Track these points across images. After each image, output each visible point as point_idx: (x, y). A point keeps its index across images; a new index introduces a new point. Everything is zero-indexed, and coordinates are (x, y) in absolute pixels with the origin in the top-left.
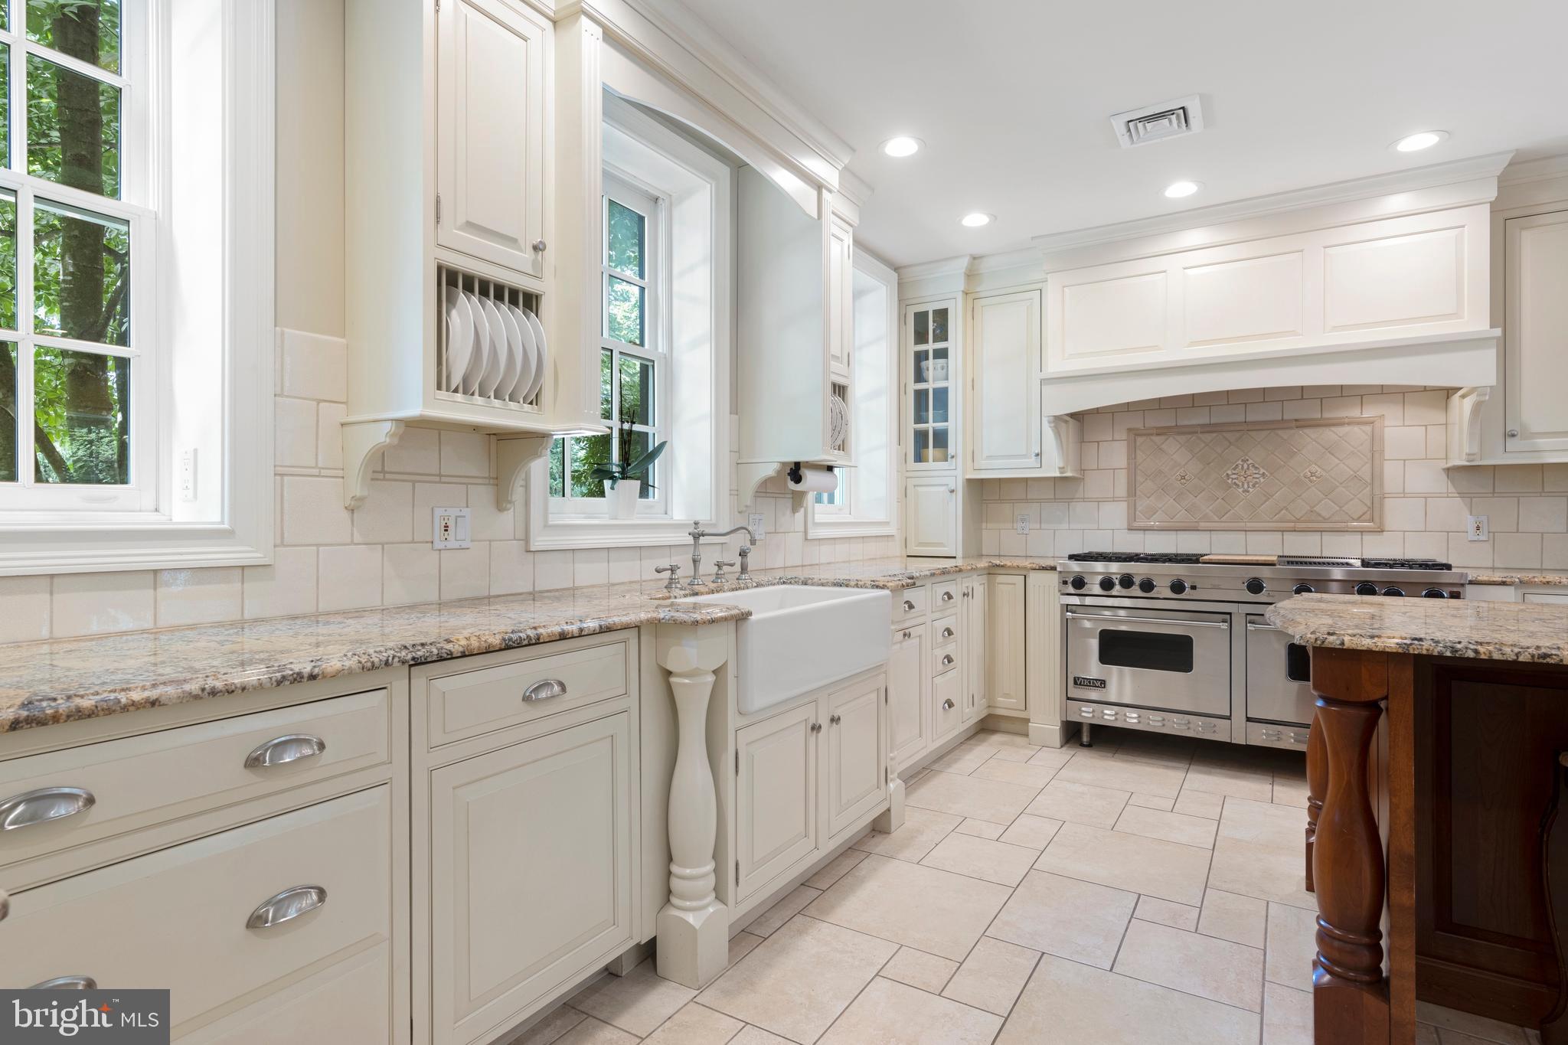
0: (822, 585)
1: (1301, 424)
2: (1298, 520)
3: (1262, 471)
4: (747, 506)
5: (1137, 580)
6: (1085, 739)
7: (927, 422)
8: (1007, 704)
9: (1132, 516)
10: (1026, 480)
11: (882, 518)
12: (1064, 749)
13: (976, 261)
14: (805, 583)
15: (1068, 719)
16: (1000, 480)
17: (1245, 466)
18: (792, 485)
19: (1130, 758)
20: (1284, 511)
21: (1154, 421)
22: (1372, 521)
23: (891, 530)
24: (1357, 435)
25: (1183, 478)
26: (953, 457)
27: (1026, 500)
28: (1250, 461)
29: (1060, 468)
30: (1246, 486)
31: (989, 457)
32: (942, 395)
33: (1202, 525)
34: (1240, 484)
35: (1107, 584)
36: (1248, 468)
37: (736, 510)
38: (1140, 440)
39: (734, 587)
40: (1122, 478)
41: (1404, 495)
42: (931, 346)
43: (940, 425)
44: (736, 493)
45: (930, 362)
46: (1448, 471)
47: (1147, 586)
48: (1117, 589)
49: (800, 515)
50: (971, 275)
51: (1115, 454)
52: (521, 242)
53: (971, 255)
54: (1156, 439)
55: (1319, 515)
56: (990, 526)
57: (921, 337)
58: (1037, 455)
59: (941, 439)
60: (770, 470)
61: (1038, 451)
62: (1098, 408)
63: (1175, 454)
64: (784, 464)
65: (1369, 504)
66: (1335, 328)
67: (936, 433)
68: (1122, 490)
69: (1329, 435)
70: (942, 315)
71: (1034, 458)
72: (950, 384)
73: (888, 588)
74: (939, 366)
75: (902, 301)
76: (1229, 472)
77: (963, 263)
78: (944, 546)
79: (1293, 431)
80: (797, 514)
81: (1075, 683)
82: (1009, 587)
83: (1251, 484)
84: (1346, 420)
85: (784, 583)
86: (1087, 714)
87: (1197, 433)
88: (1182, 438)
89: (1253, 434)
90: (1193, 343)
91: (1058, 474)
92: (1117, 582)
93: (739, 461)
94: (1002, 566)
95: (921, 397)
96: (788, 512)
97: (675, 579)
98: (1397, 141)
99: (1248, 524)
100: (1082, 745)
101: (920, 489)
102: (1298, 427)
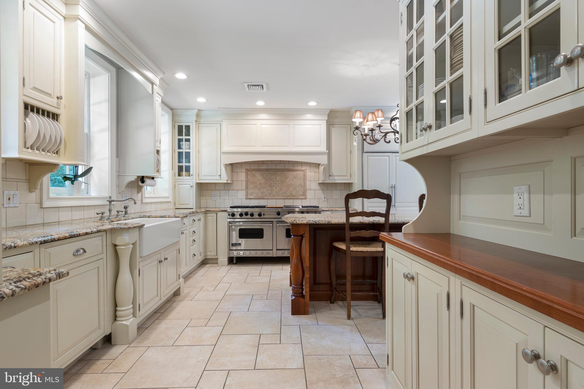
0: (156, 217)
1: (289, 170)
2: (288, 196)
3: (280, 182)
4: (122, 191)
5: (249, 213)
6: (235, 262)
7: (183, 163)
8: (211, 254)
9: (247, 195)
10: (215, 183)
11: (166, 195)
12: (228, 266)
13: (200, 112)
14: (149, 217)
15: (230, 256)
16: (207, 183)
17: (276, 181)
18: (140, 184)
19: (247, 265)
20: (285, 194)
21: (253, 167)
22: (304, 196)
23: (170, 200)
24: (301, 173)
25: (260, 184)
26: (192, 175)
27: (216, 190)
28: (277, 180)
29: (226, 180)
30: (276, 187)
31: (204, 176)
32: (188, 154)
33: (266, 197)
35: (241, 215)
37: (118, 192)
38: (249, 172)
39: (125, 219)
40: (244, 183)
41: (310, 189)
42: (184, 137)
43: (187, 164)
44: (118, 186)
45: (184, 143)
46: (319, 183)
47: (252, 215)
48: (244, 216)
49: (140, 194)
50: (198, 115)
51: (242, 176)
52: (53, 95)
53: (198, 109)
54: (253, 172)
55: (293, 195)
56: (204, 198)
57: (180, 133)
58: (219, 176)
59: (188, 169)
60: (133, 178)
61: (220, 174)
63: (258, 176)
64: (138, 177)
65: (303, 192)
66: (296, 146)
67: (186, 167)
68: (244, 187)
69: (295, 173)
70: (188, 128)
71: (218, 176)
72: (191, 151)
73: (180, 217)
74: (187, 144)
75: (174, 121)
76: (272, 183)
77: (196, 111)
78: (189, 205)
79: (287, 172)
80: (139, 194)
81: (232, 245)
82: (211, 217)
84: (299, 170)
85: (141, 217)
86: (235, 254)
87: (264, 171)
88: (260, 172)
89: (278, 172)
90: (263, 146)
91: (226, 182)
92: (244, 214)
93: (119, 175)
94: (209, 211)
95: (180, 154)
96: (136, 193)
97: (104, 217)
98: (308, 102)
99: (277, 197)
100: (234, 264)
101: (180, 185)
102: (288, 171)
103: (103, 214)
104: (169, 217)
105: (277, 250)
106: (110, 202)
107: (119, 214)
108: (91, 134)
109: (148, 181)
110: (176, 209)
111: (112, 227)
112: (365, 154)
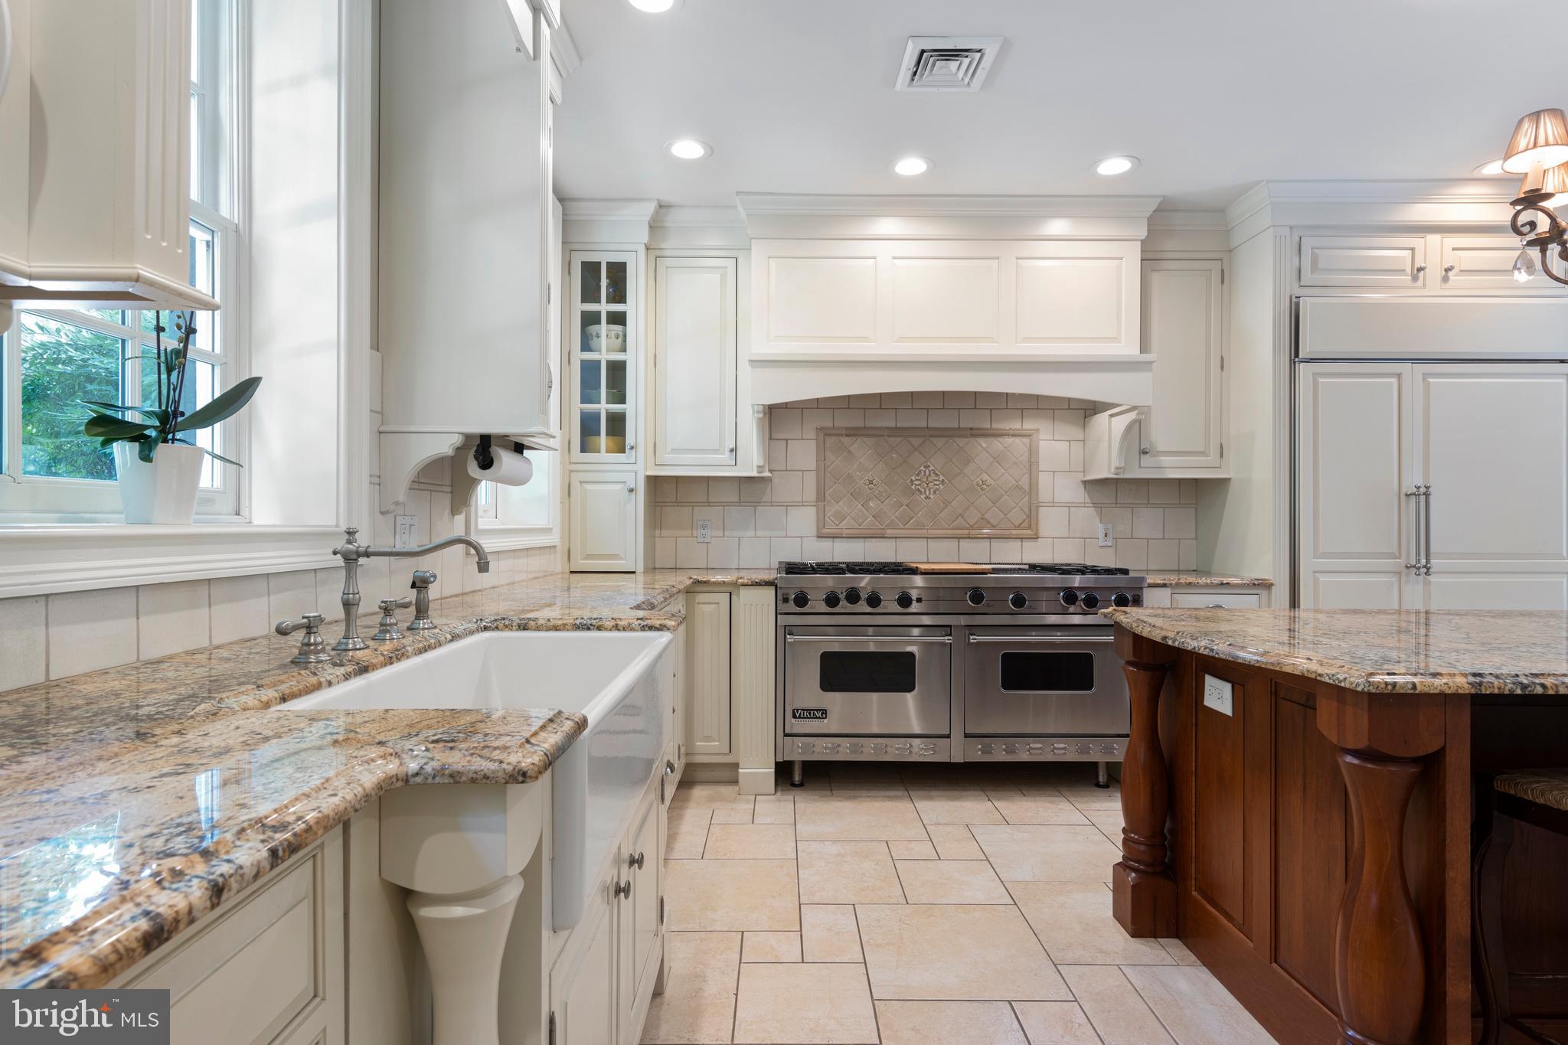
0: (556, 628)
1: (976, 433)
2: (972, 527)
3: (942, 478)
4: (397, 503)
5: (864, 595)
6: (797, 778)
7: (599, 402)
8: (709, 748)
9: (821, 522)
10: (708, 479)
11: (541, 522)
12: (779, 793)
13: (663, 210)
14: (524, 627)
15: (783, 758)
16: (677, 478)
17: (927, 473)
18: (473, 469)
19: (851, 793)
20: (960, 518)
21: (843, 421)
22: (1030, 528)
23: (554, 539)
24: (1019, 445)
25: (871, 482)
26: (632, 448)
27: (709, 504)
28: (932, 468)
29: (759, 467)
30: (927, 493)
31: (675, 451)
32: (617, 371)
33: (889, 532)
34: (923, 490)
35: (832, 600)
36: (930, 475)
37: (377, 509)
38: (830, 441)
39: (421, 645)
40: (811, 480)
41: (1053, 504)
42: (604, 307)
43: (616, 407)
44: (377, 480)
45: (603, 327)
46: (1085, 483)
47: (874, 600)
48: (844, 605)
49: (460, 519)
50: (656, 227)
51: (804, 453)
53: (659, 201)
54: (846, 440)
55: (989, 522)
56: (665, 533)
57: (590, 293)
58: (732, 450)
59: (617, 425)
60: (445, 446)
61: (732, 446)
62: (786, 403)
63: (863, 457)
64: (468, 437)
65: (1027, 512)
66: (1026, 339)
67: (611, 417)
68: (810, 494)
69: (997, 444)
70: (618, 272)
71: (727, 453)
72: (629, 357)
73: (668, 629)
74: (613, 333)
75: (568, 246)
76: (913, 478)
77: (650, 208)
78: (621, 559)
79: (968, 439)
81: (794, 716)
82: (711, 606)
83: (932, 491)
84: (1011, 432)
85: (486, 628)
86: (797, 752)
87: (884, 436)
88: (870, 441)
89: (934, 440)
90: (902, 339)
91: (754, 474)
92: (842, 597)
93: (380, 429)
94: (705, 582)
95: (589, 370)
96: (447, 511)
97: (316, 644)
98: (1096, 163)
99: (931, 531)
100: (793, 785)
101: (588, 487)
102: (972, 436)
103: (310, 627)
104: (616, 628)
105: (967, 736)
106: (351, 559)
107: (393, 621)
108: (258, 228)
109: (506, 460)
110: (571, 572)
111: (392, 767)
112: (1302, 368)
